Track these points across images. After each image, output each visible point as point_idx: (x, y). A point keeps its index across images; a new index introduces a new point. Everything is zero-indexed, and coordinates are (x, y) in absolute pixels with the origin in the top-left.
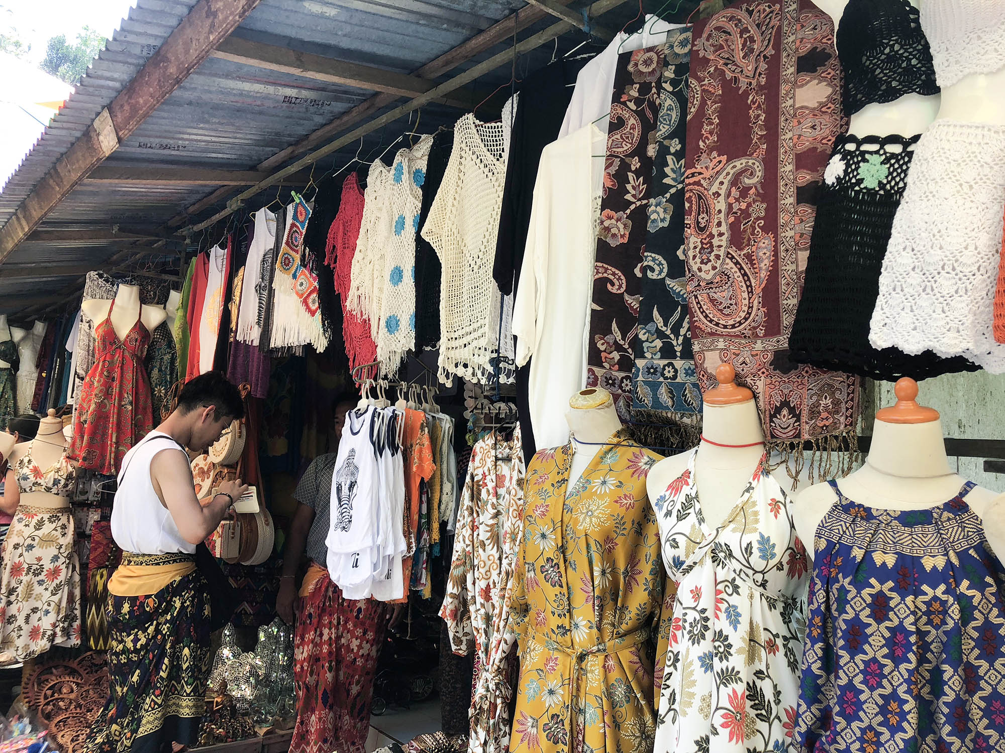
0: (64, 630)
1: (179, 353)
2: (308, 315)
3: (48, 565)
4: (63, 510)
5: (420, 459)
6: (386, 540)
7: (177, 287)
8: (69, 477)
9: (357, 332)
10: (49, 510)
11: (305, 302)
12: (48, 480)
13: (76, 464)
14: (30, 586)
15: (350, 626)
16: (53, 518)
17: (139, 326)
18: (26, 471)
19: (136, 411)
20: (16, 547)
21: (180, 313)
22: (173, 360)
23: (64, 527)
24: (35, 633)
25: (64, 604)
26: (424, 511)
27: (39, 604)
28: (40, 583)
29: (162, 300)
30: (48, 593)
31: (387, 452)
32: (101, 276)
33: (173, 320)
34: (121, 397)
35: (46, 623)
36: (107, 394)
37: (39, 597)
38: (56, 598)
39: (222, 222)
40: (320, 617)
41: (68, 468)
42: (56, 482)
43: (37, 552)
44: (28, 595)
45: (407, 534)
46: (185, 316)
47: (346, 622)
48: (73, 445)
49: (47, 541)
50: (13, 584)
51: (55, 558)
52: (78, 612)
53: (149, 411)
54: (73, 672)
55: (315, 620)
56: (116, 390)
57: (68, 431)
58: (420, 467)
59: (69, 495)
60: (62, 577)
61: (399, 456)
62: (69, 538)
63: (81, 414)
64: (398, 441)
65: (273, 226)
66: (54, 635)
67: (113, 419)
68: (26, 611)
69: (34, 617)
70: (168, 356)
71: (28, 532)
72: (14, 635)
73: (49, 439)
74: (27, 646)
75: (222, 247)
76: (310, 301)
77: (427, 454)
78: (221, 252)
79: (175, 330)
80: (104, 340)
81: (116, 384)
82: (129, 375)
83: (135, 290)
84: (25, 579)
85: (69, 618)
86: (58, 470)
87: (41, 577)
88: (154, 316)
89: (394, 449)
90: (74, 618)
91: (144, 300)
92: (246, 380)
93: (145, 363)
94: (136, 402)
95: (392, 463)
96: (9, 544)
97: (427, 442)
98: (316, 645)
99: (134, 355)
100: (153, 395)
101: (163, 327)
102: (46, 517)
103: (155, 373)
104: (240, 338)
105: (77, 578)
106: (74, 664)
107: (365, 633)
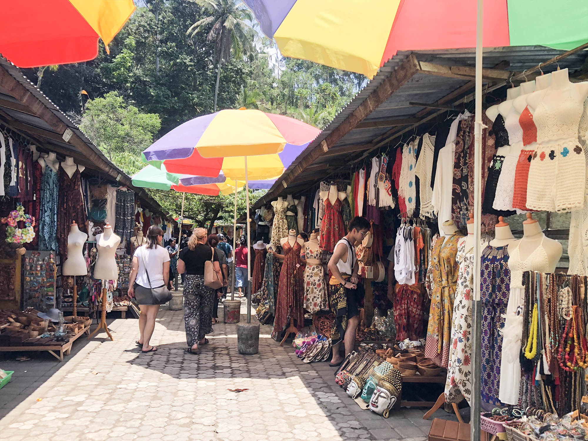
0: (324, 304)
1: (351, 209)
2: (389, 196)
3: (317, 283)
4: (320, 264)
5: (419, 242)
6: (409, 266)
7: (350, 185)
8: (321, 253)
9: (402, 202)
10: (316, 264)
11: (388, 192)
12: (314, 254)
13: (323, 249)
14: (312, 289)
15: (412, 304)
16: (317, 267)
17: (338, 200)
18: (308, 251)
19: (339, 230)
20: (308, 276)
21: (351, 194)
22: (350, 211)
23: (320, 270)
24: (315, 305)
25: (323, 296)
26: (422, 259)
27: (316, 295)
28: (316, 288)
29: (345, 190)
30: (318, 292)
31: (409, 240)
32: (324, 183)
33: (349, 196)
34: (334, 226)
35: (319, 301)
36: (330, 225)
37: (315, 293)
38: (320, 293)
39: (362, 160)
40: (401, 301)
41: (320, 250)
42: (317, 255)
43: (314, 278)
44: (312, 292)
45: (416, 265)
46: (353, 196)
47: (410, 303)
48: (321, 243)
49: (316, 274)
50: (308, 288)
51: (319, 280)
52: (327, 299)
53: (344, 230)
54: (327, 319)
55: (400, 302)
56: (332, 223)
57: (319, 238)
58: (419, 245)
59: (321, 260)
60: (322, 287)
61: (413, 242)
62: (322, 274)
63: (322, 232)
64: (412, 236)
65: (378, 163)
66: (321, 305)
67: (332, 233)
68: (312, 297)
69: (315, 299)
70: (348, 210)
71: (311, 271)
72: (309, 305)
73: (313, 241)
74: (313, 309)
75: (363, 169)
76: (389, 191)
77: (421, 241)
78: (363, 171)
79: (350, 200)
80: (327, 205)
81: (332, 221)
82: (336, 218)
83: (336, 186)
84: (311, 287)
85: (325, 300)
86: (317, 251)
87: (316, 286)
88: (343, 196)
89: (411, 240)
90: (326, 301)
91: (339, 190)
92: (372, 218)
93: (341, 213)
94: (339, 227)
95: (410, 244)
96: (306, 274)
97: (421, 237)
98: (401, 310)
99: (337, 210)
100: (344, 224)
101: (346, 199)
102: (315, 266)
103: (344, 216)
104: (370, 204)
105: (326, 288)
106: (328, 316)
107: (418, 306)
